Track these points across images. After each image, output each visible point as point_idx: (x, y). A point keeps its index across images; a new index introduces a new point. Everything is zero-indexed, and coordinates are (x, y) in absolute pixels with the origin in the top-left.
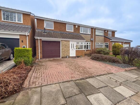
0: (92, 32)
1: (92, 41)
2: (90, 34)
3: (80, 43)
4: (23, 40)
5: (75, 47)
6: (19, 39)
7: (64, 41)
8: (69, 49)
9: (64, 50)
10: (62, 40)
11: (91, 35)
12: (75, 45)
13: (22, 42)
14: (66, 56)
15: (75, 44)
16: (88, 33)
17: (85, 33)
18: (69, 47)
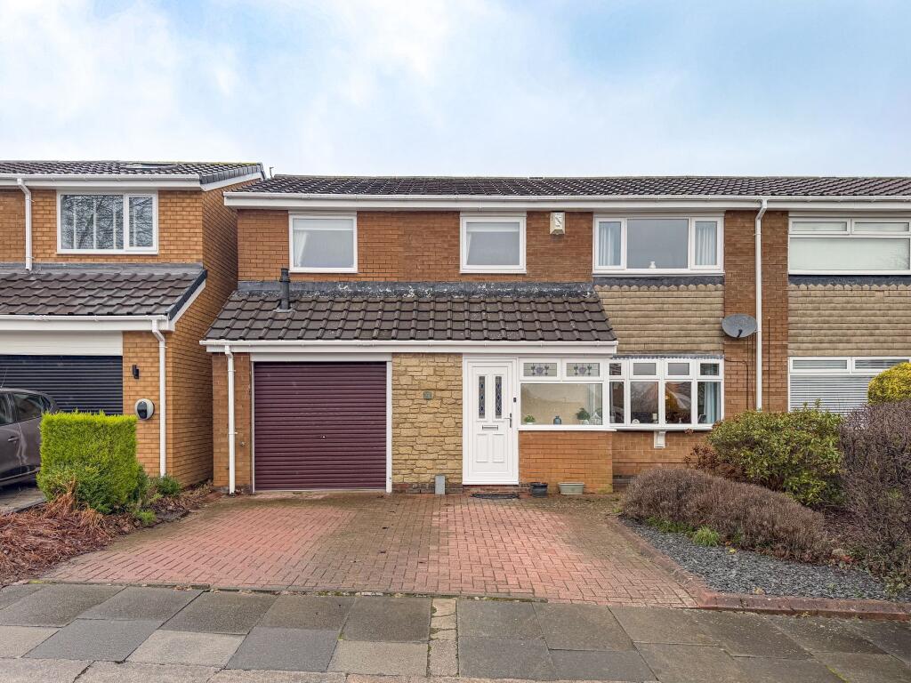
0: (737, 251)
1: (736, 344)
2: (718, 269)
3: (562, 366)
4: (140, 365)
5: (512, 408)
6: (119, 358)
7: (414, 361)
8: (459, 425)
9: (410, 432)
10: (394, 355)
11: (721, 280)
12: (511, 391)
13: (136, 373)
14: (426, 478)
15: (514, 378)
16: (693, 269)
17: (653, 270)
18: (458, 403)
